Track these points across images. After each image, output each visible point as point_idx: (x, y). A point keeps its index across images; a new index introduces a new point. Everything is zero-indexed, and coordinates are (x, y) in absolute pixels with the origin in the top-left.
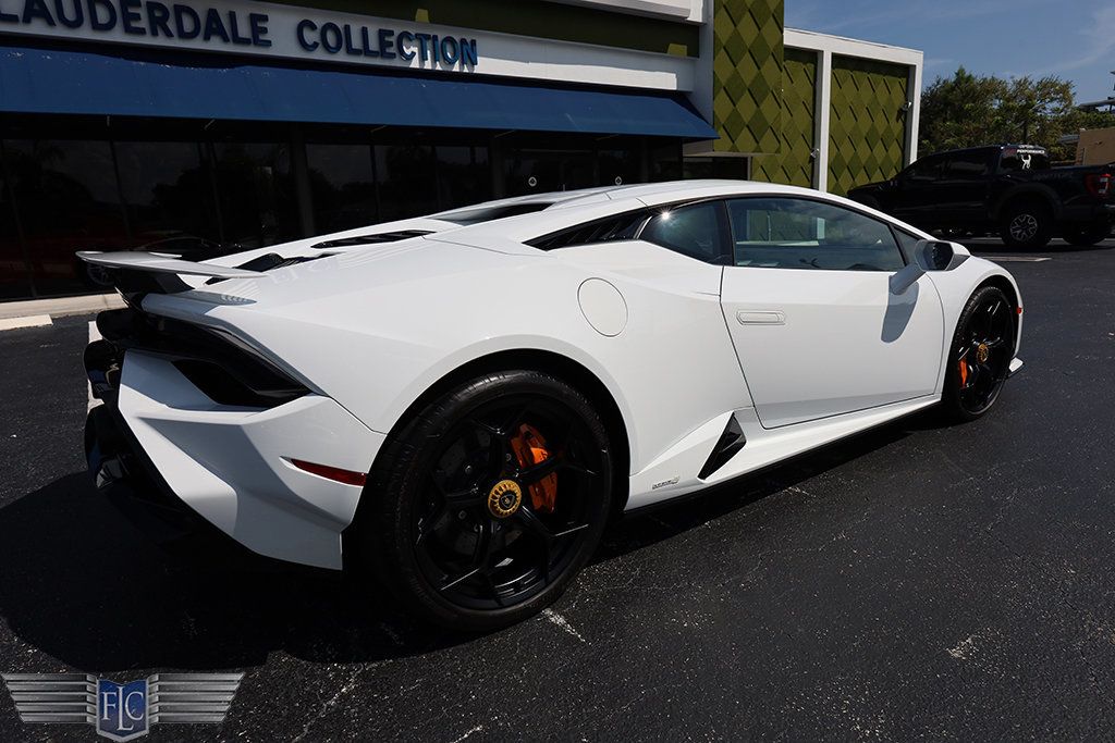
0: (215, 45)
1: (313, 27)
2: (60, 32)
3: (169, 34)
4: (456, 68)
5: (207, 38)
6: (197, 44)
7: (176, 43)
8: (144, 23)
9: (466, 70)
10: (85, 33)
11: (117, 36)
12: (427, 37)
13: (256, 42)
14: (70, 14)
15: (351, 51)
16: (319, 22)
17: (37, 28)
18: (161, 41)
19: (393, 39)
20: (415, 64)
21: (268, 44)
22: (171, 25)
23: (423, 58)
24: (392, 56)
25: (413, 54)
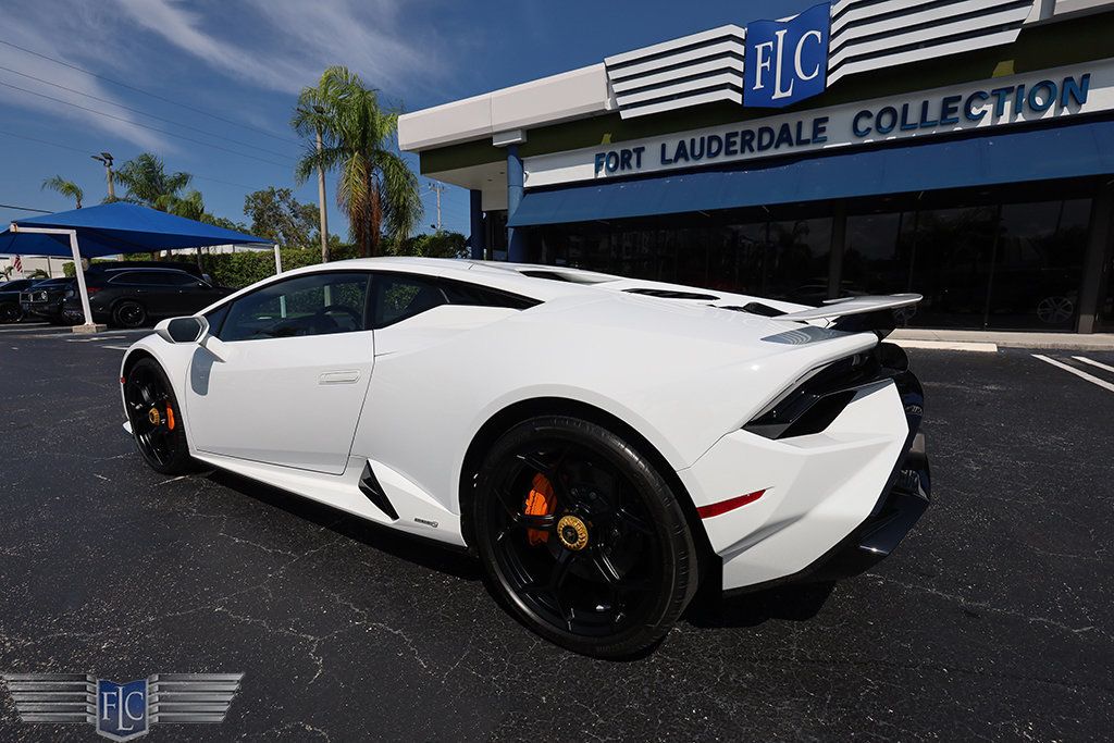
0: (784, 150)
1: (868, 114)
2: (692, 163)
3: (752, 150)
4: (1050, 114)
5: (777, 147)
6: (771, 152)
7: (757, 155)
8: (738, 147)
9: (1066, 112)
10: (704, 161)
11: (722, 159)
12: (1009, 90)
13: (815, 139)
14: (697, 152)
15: (905, 127)
16: (875, 110)
17: (681, 164)
18: (747, 156)
19: (960, 105)
20: (986, 122)
21: (824, 140)
22: (755, 144)
23: (998, 112)
24: (955, 121)
25: (984, 112)
